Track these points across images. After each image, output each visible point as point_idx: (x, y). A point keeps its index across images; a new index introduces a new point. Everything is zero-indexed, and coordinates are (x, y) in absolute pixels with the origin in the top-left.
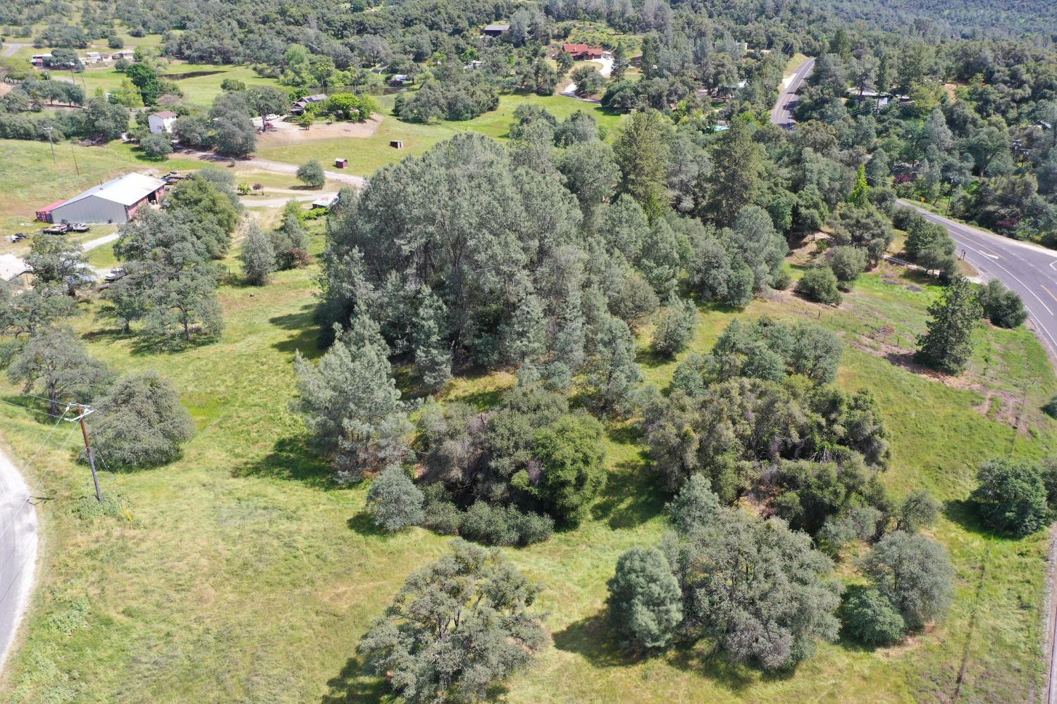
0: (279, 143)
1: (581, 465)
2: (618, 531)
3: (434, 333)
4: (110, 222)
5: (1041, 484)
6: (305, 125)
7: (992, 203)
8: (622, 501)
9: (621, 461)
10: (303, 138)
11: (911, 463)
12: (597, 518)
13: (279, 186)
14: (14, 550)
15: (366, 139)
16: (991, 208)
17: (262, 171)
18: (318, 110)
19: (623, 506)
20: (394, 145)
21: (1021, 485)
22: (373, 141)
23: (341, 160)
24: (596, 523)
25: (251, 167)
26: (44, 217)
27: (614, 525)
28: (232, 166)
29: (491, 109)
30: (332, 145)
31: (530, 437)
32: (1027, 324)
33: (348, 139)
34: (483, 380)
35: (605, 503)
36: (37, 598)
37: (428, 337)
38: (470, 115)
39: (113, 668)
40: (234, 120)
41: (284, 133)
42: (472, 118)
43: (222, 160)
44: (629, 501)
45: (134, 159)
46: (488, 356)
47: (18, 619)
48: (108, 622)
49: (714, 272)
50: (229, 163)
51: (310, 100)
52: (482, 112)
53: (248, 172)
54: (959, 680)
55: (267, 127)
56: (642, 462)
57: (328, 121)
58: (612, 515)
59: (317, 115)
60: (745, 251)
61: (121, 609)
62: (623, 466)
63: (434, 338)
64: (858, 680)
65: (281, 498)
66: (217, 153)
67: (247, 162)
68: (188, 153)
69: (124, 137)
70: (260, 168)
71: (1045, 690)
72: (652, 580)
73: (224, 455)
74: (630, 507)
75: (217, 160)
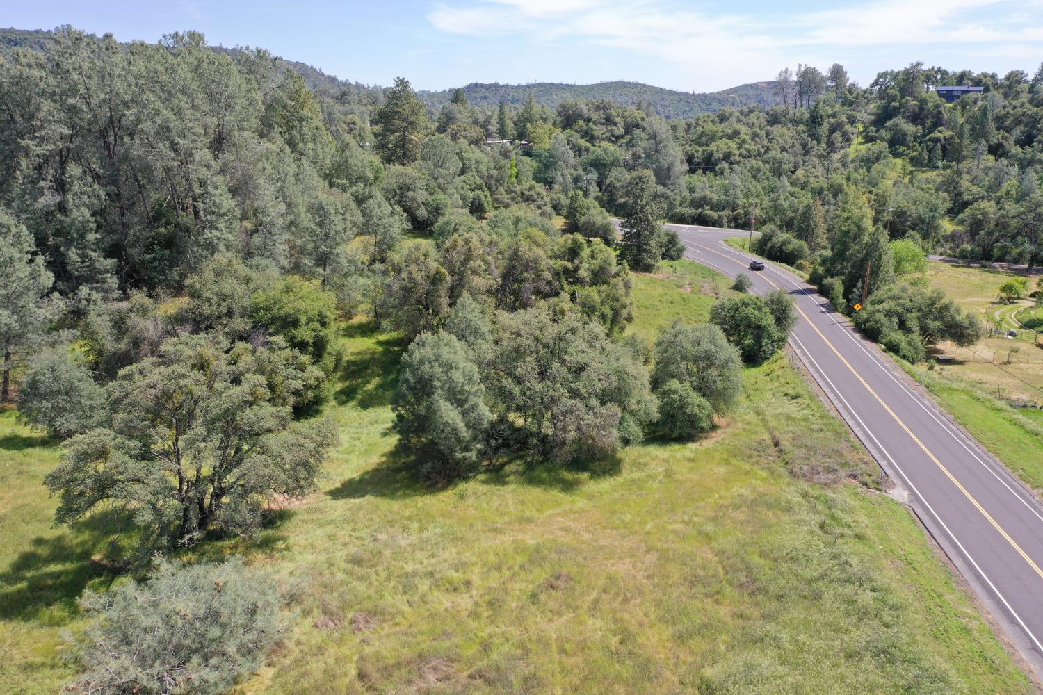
1: (317, 325)
2: (371, 409)
3: (91, 230)
5: (766, 310)
7: (621, 197)
8: (368, 382)
9: (358, 351)
11: (645, 328)
12: (343, 403)
16: (622, 200)
19: (370, 387)
21: (751, 312)
24: (342, 408)
27: (365, 405)
35: (347, 387)
37: (82, 236)
44: (376, 381)
46: (165, 275)
49: (410, 194)
54: (776, 444)
56: (380, 349)
58: (359, 397)
60: (437, 178)
62: (359, 353)
63: (91, 237)
64: (686, 463)
71: (852, 436)
74: (379, 387)
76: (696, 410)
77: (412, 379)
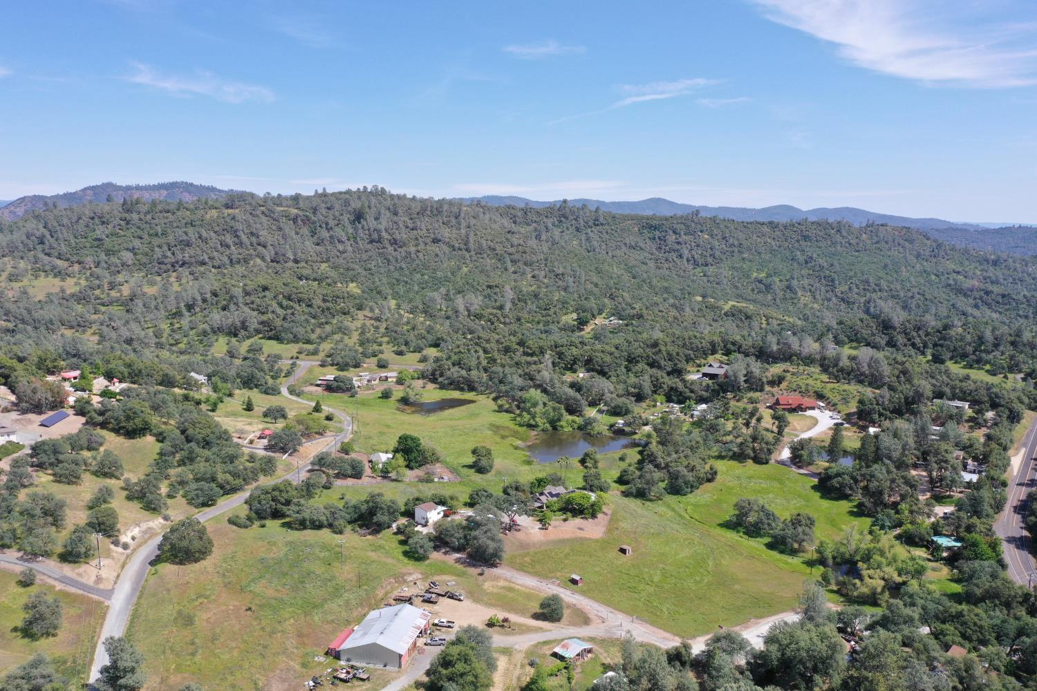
0: (522, 546)
4: (385, 666)
6: (544, 523)
10: (543, 539)
13: (521, 612)
15: (597, 541)
17: (506, 584)
18: (557, 506)
20: (623, 551)
22: (604, 544)
23: (577, 578)
25: (497, 578)
26: (333, 653)
28: (481, 574)
29: (709, 481)
30: (567, 550)
33: (581, 541)
38: (689, 490)
41: (527, 534)
42: (692, 492)
43: (474, 566)
45: (401, 557)
50: (479, 570)
51: (550, 494)
52: (701, 484)
53: (495, 583)
55: (513, 526)
57: (564, 517)
59: (555, 512)
66: (470, 556)
67: (495, 570)
68: (446, 553)
69: (394, 525)
70: (506, 580)
75: (470, 565)
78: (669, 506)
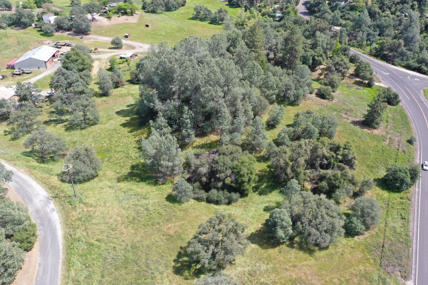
0: (99, 27)
1: (250, 175)
2: (262, 196)
4: (39, 68)
5: (408, 174)
6: (109, 18)
7: (386, 51)
8: (262, 185)
9: (261, 169)
10: (109, 24)
11: (363, 165)
12: (254, 192)
13: (104, 47)
14: (50, 219)
15: (135, 23)
16: (386, 53)
17: (95, 40)
18: (114, 11)
19: (263, 187)
20: (147, 26)
21: (402, 175)
22: (138, 24)
23: (127, 35)
24: (254, 194)
25: (90, 39)
26: (10, 67)
27: (260, 194)
28: (82, 38)
29: (183, 5)
30: (121, 27)
31: (230, 165)
32: (400, 104)
33: (128, 24)
34: (205, 138)
35: (256, 186)
36: (65, 238)
38: (174, 9)
39: (99, 261)
40: (81, 18)
41: (101, 22)
42: (175, 10)
43: (77, 35)
44: (265, 185)
45: (40, 36)
46: (207, 129)
47: (61, 247)
48: (92, 245)
49: (289, 92)
50: (80, 37)
51: (110, 6)
52: (179, 7)
53: (89, 41)
54: (383, 246)
55: (93, 19)
56: (268, 170)
57: (118, 15)
58: (259, 190)
59: (113, 13)
60: (300, 82)
61: (95, 239)
62: (262, 171)
63: (189, 126)
64: (350, 248)
65: (139, 190)
66: (75, 32)
67: (88, 36)
68: (62, 32)
69: (33, 25)
70: (94, 39)
71: (411, 249)
72: (282, 220)
73: (113, 173)
75: (75, 35)
76: (359, 230)
77: (272, 221)
78: (166, 15)
